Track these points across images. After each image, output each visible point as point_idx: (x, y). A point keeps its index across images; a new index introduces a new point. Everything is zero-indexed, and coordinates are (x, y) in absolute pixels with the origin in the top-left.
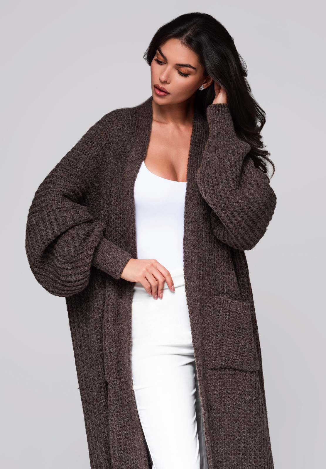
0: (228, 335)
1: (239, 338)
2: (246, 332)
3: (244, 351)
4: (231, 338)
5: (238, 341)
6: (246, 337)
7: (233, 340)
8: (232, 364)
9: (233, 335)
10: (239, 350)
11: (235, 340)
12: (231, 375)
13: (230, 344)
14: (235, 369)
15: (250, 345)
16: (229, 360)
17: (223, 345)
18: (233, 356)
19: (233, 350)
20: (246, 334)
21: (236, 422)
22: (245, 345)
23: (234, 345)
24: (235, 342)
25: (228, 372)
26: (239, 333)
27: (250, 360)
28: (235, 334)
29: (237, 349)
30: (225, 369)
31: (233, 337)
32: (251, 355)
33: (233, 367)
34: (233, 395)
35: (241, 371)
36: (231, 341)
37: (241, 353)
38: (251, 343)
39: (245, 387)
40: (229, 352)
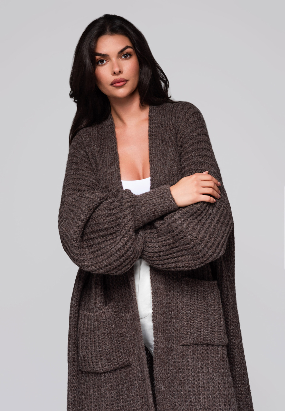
0: (198, 313)
1: (208, 315)
2: (214, 307)
3: (214, 326)
4: (200, 316)
5: (208, 317)
6: (214, 312)
7: (203, 317)
8: (204, 340)
9: (202, 313)
10: (210, 326)
11: (204, 317)
12: (203, 351)
13: (201, 321)
14: (207, 345)
15: (219, 320)
16: (200, 337)
17: (194, 323)
18: (204, 332)
19: (204, 327)
20: (215, 310)
21: (211, 396)
22: (215, 321)
23: (204, 322)
24: (204, 319)
25: (201, 348)
26: (208, 309)
27: (220, 334)
28: (204, 312)
29: (208, 325)
30: (198, 345)
31: (202, 314)
32: (221, 329)
33: (205, 342)
34: (207, 370)
35: (213, 345)
36: (201, 318)
37: (211, 328)
38: (220, 318)
39: (218, 361)
40: (200, 329)
